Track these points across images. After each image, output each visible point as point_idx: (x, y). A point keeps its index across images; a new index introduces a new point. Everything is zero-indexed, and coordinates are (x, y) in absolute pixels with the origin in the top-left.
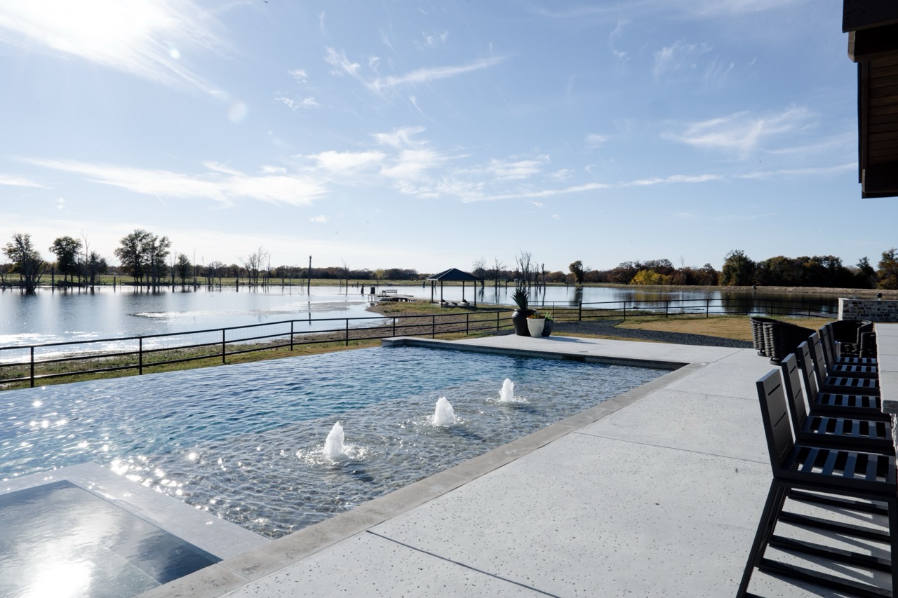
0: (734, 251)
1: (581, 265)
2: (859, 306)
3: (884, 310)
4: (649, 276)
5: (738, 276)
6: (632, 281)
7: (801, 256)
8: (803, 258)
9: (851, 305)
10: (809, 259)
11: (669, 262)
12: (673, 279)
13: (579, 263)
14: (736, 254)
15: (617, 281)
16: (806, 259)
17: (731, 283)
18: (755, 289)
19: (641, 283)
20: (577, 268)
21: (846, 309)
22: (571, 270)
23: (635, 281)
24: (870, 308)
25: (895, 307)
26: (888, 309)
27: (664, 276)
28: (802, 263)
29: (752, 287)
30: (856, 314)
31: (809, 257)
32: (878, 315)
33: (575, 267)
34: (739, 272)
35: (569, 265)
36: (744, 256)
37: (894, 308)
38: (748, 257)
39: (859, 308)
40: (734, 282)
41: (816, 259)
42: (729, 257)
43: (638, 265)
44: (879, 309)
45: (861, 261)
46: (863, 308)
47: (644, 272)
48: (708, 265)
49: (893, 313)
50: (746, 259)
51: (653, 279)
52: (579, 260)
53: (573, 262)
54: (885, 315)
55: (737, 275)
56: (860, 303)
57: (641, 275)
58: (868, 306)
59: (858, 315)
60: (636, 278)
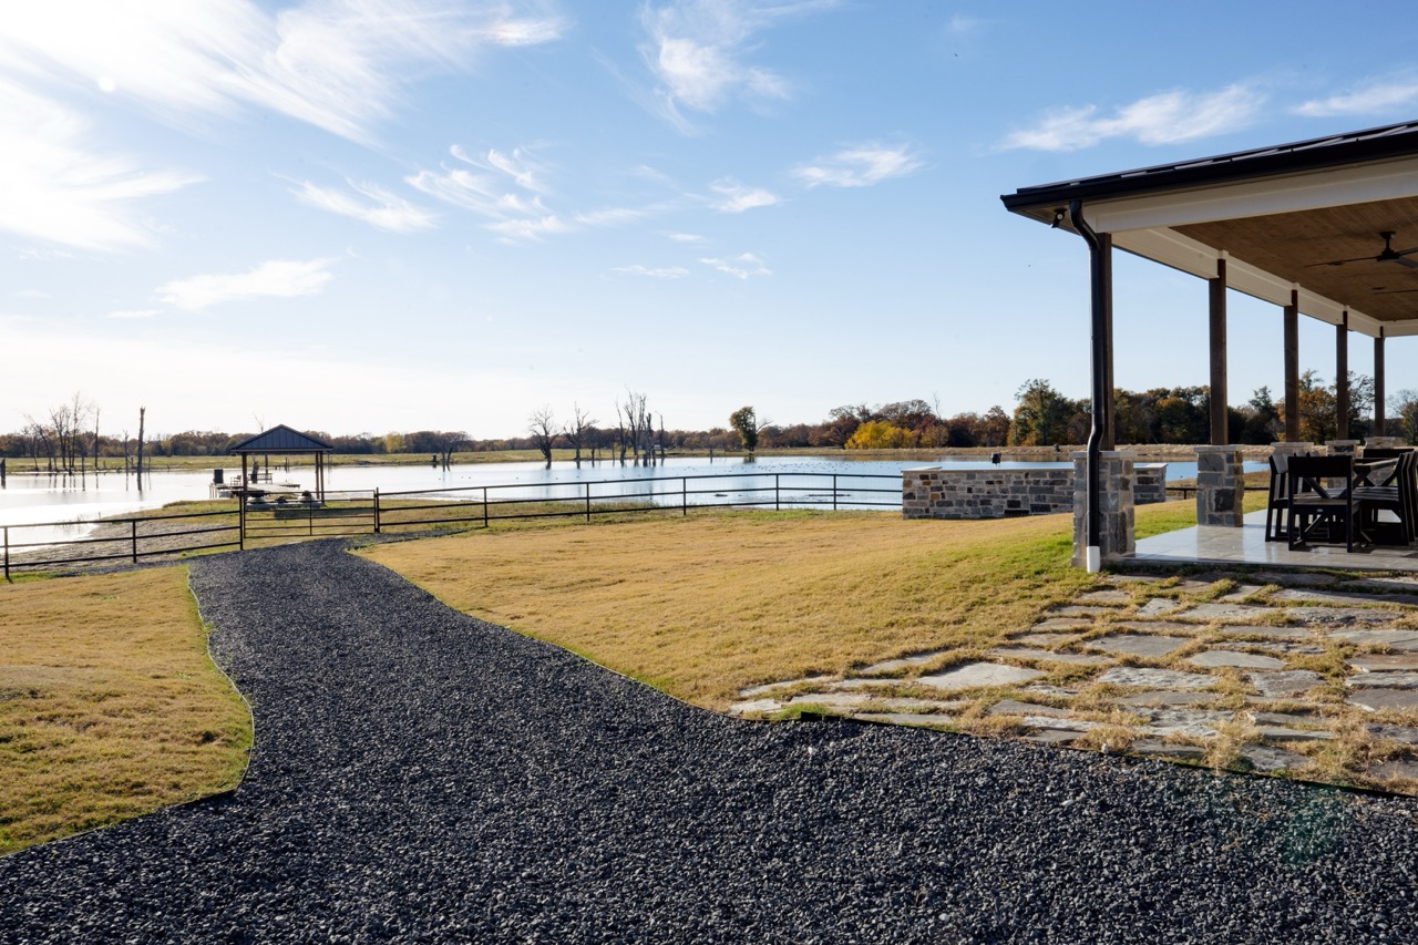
0: (1031, 382)
1: (752, 414)
2: (934, 483)
3: (980, 490)
4: (879, 432)
5: (1043, 428)
6: (850, 441)
7: (1154, 387)
8: (1158, 392)
9: (918, 482)
10: (1168, 392)
11: (925, 405)
12: (920, 437)
13: (748, 411)
14: (1035, 387)
15: (826, 443)
16: (1164, 393)
17: (1028, 441)
18: (1058, 450)
19: (866, 446)
20: (745, 420)
21: (908, 491)
22: (733, 424)
23: (854, 441)
24: (953, 488)
25: (1000, 482)
26: (987, 488)
27: (907, 432)
28: (1155, 401)
29: (1053, 448)
30: (928, 502)
31: (1168, 388)
32: (969, 503)
33: (741, 419)
34: (1042, 420)
35: (729, 416)
36: (1050, 390)
37: (997, 487)
38: (1057, 391)
39: (932, 489)
40: (1034, 439)
41: (1179, 393)
42: (1025, 392)
43: (864, 413)
44: (970, 490)
45: (1256, 394)
46: (939, 489)
47: (871, 424)
48: (997, 409)
49: (997, 497)
50: (1053, 395)
51: (887, 438)
52: (748, 405)
53: (737, 409)
54: (983, 503)
55: (1038, 426)
56: (935, 477)
57: (866, 431)
58: (950, 484)
59: (932, 506)
60: (855, 436)
